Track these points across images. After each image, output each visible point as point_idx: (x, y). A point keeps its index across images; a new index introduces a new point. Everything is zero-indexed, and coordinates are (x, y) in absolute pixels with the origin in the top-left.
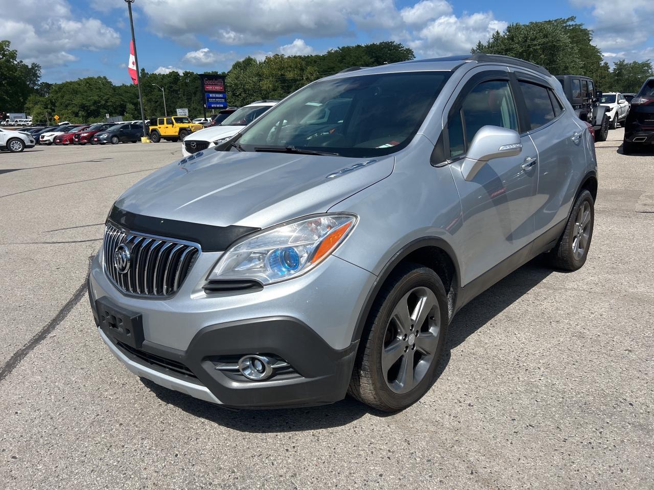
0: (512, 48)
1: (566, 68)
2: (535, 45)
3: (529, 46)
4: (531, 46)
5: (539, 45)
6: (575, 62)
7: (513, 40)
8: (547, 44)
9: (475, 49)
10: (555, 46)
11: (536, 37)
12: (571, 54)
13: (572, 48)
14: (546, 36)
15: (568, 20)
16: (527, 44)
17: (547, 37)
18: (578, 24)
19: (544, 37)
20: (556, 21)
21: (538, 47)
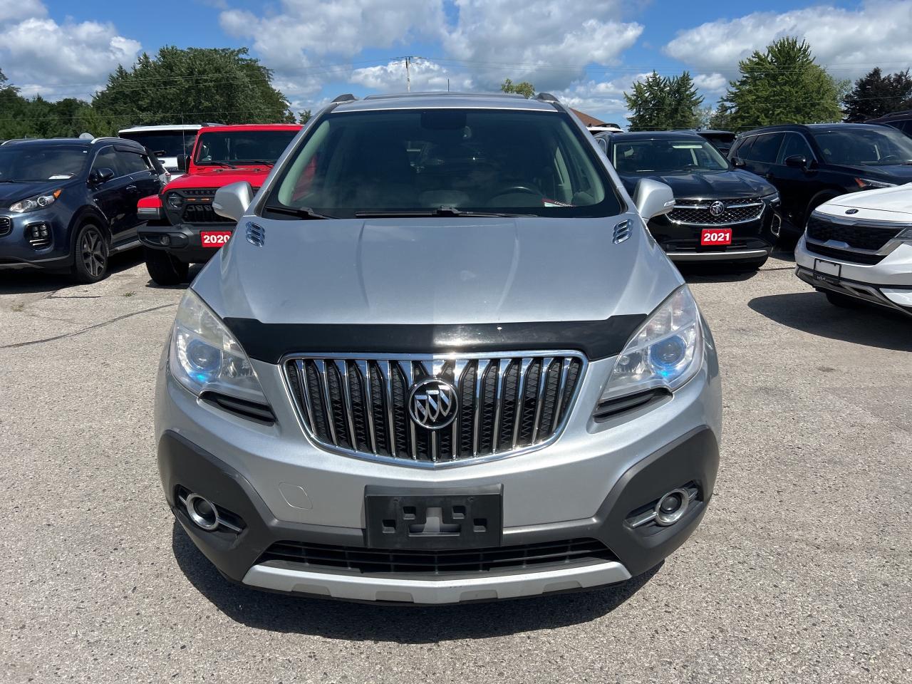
0: (173, 81)
1: (251, 115)
2: (206, 81)
3: (197, 82)
4: (201, 81)
5: (211, 81)
6: (260, 109)
7: (172, 70)
8: (220, 81)
9: (115, 76)
10: (231, 84)
11: (205, 70)
12: (253, 98)
13: (253, 90)
14: (218, 70)
15: (239, 51)
16: (194, 77)
17: (220, 72)
18: (253, 59)
19: (216, 72)
20: (223, 50)
21: (211, 84)
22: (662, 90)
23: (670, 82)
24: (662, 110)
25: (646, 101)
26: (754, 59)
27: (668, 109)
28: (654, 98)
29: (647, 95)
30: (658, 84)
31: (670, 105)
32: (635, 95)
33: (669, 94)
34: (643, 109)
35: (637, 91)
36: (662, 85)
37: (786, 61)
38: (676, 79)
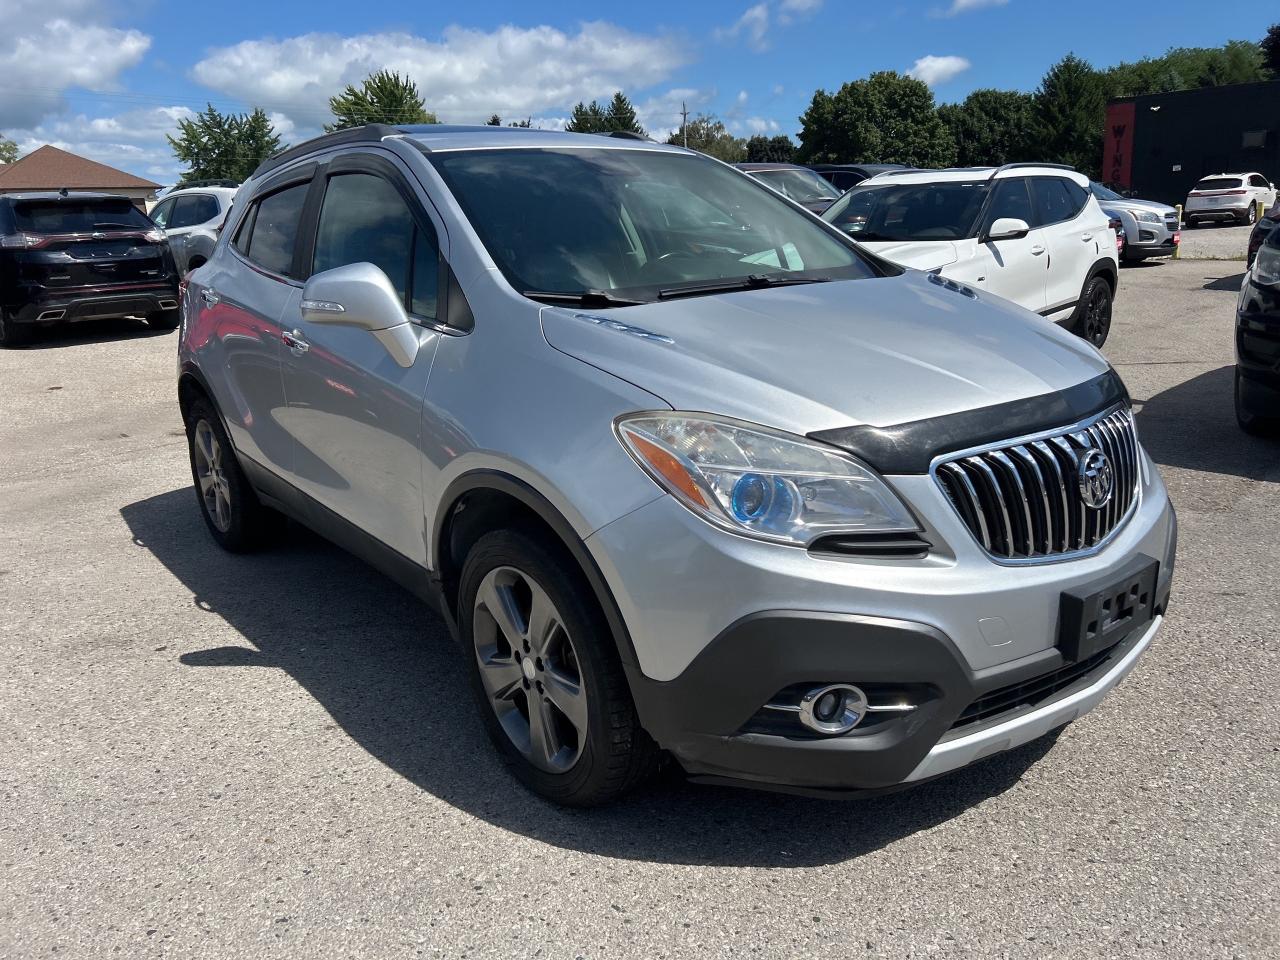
22: (227, 134)
23: (236, 122)
24: (236, 162)
25: (205, 149)
26: (350, 97)
27: (243, 161)
28: (217, 145)
29: (205, 140)
30: (219, 125)
31: (245, 155)
32: (184, 140)
33: (239, 140)
34: (204, 160)
35: (188, 134)
36: (226, 127)
37: (391, 102)
38: (245, 120)
